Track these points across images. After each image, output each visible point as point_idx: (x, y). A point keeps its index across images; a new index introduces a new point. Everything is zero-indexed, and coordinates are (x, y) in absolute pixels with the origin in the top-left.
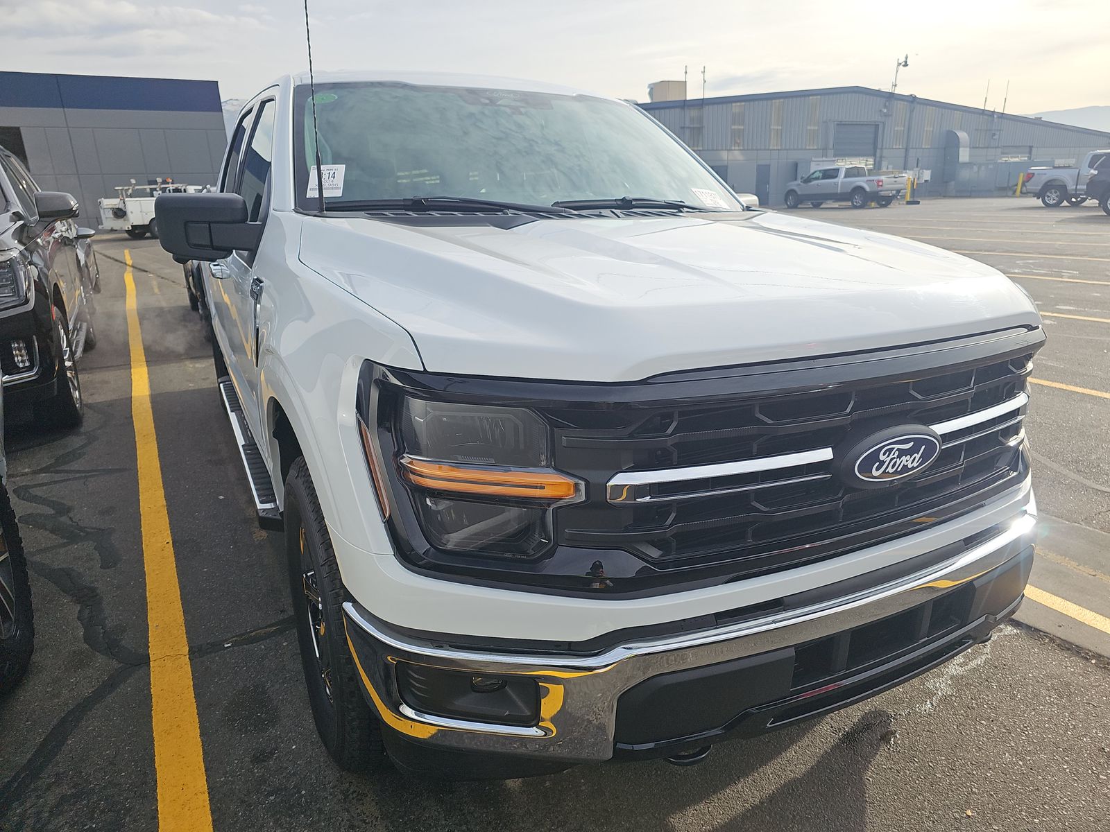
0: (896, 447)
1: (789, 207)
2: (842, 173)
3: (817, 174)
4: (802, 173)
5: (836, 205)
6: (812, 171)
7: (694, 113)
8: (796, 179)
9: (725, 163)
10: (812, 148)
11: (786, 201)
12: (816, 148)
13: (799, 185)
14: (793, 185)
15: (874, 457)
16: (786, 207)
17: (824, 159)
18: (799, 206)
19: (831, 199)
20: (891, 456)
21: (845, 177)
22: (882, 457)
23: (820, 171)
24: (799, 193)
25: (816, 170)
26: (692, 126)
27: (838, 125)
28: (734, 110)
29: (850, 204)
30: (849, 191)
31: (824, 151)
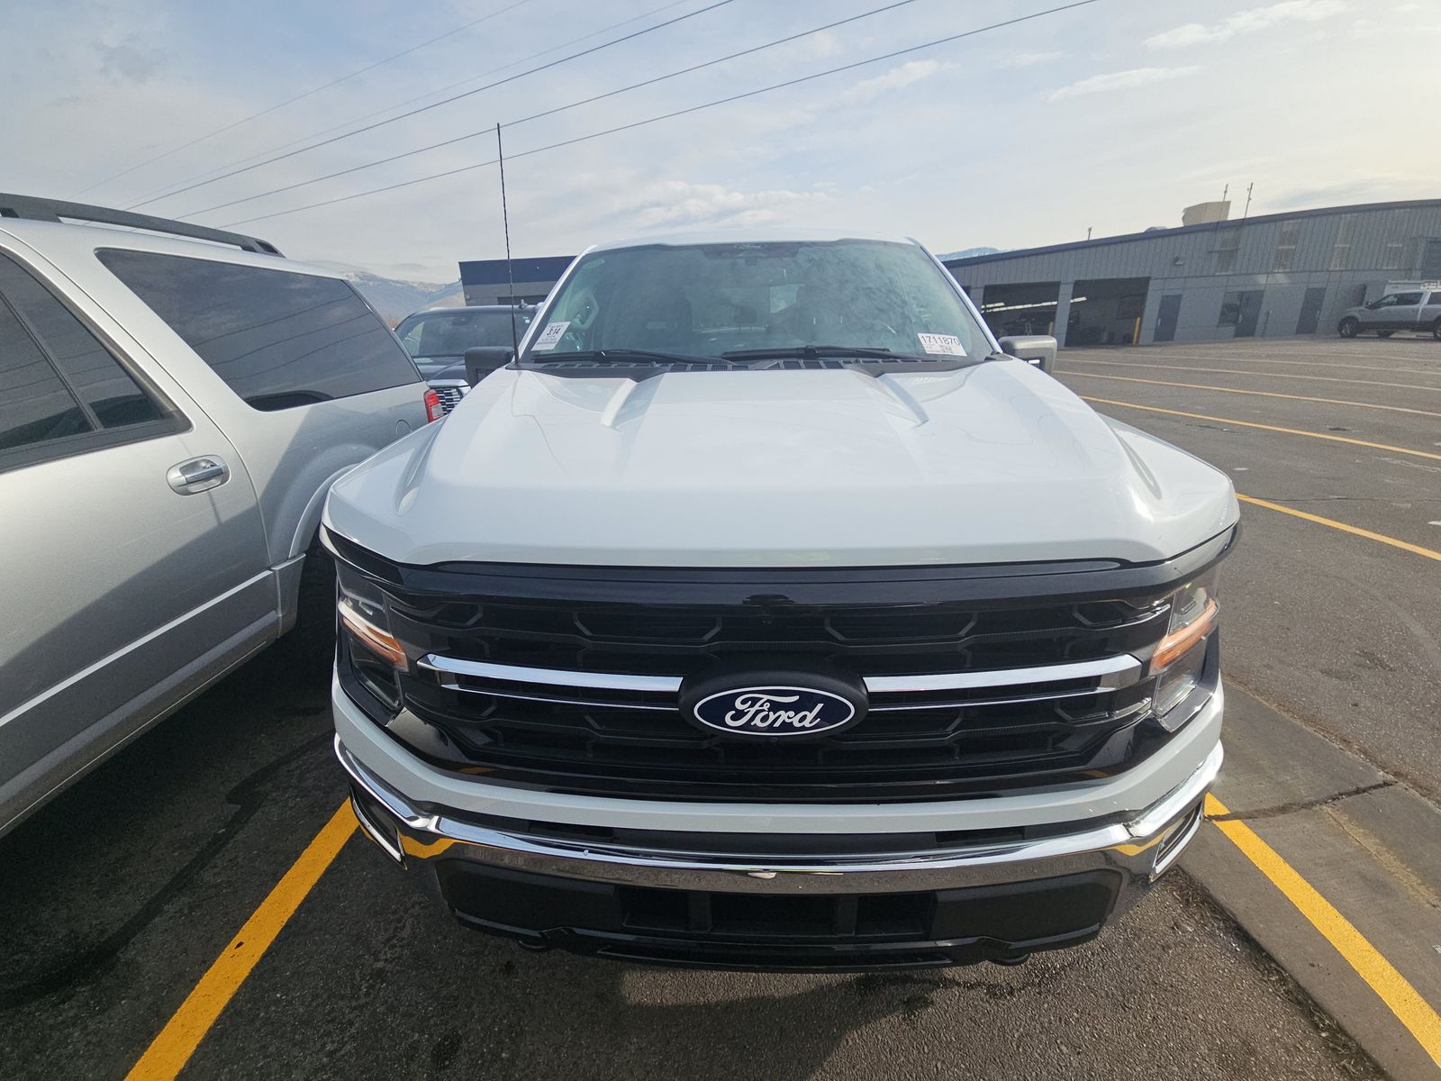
0: (766, 697)
1: (1343, 337)
2: (1426, 299)
3: (1390, 299)
4: (1371, 298)
5: (1413, 336)
6: (1386, 294)
7: (1229, 235)
8: (1361, 304)
9: (1262, 288)
10: (1390, 268)
11: (1340, 330)
12: (1395, 268)
13: (1363, 311)
14: (1355, 312)
15: (728, 703)
16: (1339, 336)
17: (1406, 281)
18: (1358, 335)
19: (1408, 328)
20: (757, 707)
21: (1429, 303)
22: (738, 705)
23: (1396, 296)
24: (1360, 320)
25: (1389, 293)
26: (1223, 249)
27: (1431, 242)
28: (1284, 229)
29: (1430, 335)
30: (1433, 320)
31: (1408, 272)
